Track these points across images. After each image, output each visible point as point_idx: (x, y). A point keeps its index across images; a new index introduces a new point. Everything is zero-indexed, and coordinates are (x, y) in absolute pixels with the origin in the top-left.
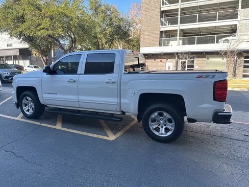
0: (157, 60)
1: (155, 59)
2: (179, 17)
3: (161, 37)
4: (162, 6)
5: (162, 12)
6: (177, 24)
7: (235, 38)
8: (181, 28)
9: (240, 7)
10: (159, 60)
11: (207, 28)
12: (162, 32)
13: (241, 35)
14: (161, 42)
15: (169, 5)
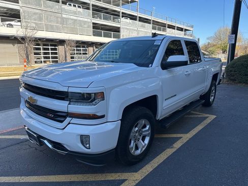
7: (19, 24)
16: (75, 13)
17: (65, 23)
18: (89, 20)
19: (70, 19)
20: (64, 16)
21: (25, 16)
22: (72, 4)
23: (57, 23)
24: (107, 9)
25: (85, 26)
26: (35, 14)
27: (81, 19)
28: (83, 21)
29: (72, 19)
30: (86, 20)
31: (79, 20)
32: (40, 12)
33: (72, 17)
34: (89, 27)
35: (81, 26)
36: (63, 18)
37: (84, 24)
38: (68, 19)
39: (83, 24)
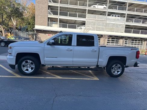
0: (46, 34)
1: (45, 34)
2: (59, 11)
3: (48, 21)
4: (49, 3)
5: (49, 6)
6: (58, 15)
7: (85, 27)
8: (60, 18)
9: (87, 13)
10: (48, 34)
11: (72, 20)
12: (49, 18)
13: (87, 26)
14: (48, 23)
15: (53, 3)
16: (115, 20)
17: (107, 26)
18: (123, 23)
19: (111, 23)
20: (107, 22)
21: (87, 24)
22: (114, 15)
23: (103, 26)
24: (139, 16)
25: (120, 27)
26: (92, 22)
27: (118, 23)
28: (119, 24)
29: (112, 24)
30: (121, 23)
31: (116, 24)
32: (95, 21)
33: (112, 22)
34: (122, 27)
35: (117, 27)
36: (106, 23)
37: (120, 26)
38: (110, 23)
39: (118, 26)
